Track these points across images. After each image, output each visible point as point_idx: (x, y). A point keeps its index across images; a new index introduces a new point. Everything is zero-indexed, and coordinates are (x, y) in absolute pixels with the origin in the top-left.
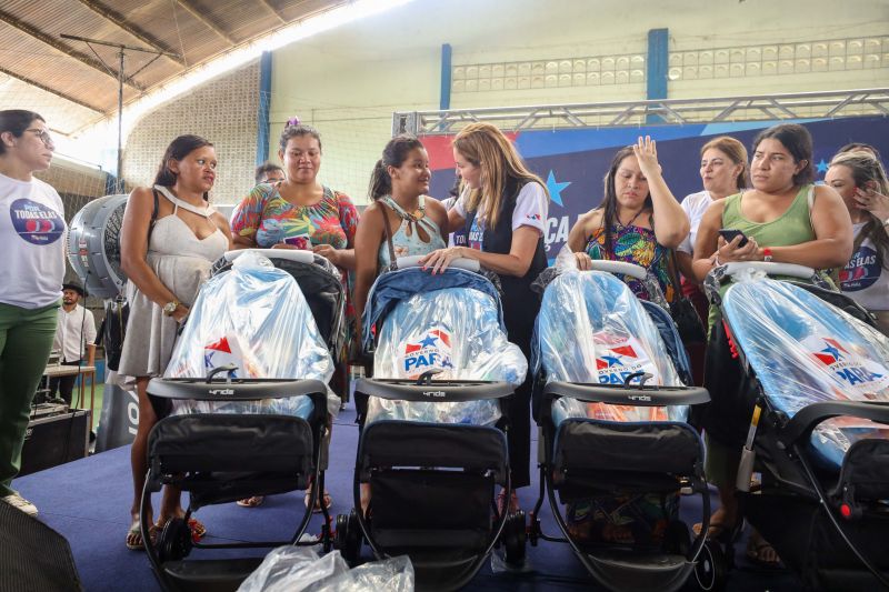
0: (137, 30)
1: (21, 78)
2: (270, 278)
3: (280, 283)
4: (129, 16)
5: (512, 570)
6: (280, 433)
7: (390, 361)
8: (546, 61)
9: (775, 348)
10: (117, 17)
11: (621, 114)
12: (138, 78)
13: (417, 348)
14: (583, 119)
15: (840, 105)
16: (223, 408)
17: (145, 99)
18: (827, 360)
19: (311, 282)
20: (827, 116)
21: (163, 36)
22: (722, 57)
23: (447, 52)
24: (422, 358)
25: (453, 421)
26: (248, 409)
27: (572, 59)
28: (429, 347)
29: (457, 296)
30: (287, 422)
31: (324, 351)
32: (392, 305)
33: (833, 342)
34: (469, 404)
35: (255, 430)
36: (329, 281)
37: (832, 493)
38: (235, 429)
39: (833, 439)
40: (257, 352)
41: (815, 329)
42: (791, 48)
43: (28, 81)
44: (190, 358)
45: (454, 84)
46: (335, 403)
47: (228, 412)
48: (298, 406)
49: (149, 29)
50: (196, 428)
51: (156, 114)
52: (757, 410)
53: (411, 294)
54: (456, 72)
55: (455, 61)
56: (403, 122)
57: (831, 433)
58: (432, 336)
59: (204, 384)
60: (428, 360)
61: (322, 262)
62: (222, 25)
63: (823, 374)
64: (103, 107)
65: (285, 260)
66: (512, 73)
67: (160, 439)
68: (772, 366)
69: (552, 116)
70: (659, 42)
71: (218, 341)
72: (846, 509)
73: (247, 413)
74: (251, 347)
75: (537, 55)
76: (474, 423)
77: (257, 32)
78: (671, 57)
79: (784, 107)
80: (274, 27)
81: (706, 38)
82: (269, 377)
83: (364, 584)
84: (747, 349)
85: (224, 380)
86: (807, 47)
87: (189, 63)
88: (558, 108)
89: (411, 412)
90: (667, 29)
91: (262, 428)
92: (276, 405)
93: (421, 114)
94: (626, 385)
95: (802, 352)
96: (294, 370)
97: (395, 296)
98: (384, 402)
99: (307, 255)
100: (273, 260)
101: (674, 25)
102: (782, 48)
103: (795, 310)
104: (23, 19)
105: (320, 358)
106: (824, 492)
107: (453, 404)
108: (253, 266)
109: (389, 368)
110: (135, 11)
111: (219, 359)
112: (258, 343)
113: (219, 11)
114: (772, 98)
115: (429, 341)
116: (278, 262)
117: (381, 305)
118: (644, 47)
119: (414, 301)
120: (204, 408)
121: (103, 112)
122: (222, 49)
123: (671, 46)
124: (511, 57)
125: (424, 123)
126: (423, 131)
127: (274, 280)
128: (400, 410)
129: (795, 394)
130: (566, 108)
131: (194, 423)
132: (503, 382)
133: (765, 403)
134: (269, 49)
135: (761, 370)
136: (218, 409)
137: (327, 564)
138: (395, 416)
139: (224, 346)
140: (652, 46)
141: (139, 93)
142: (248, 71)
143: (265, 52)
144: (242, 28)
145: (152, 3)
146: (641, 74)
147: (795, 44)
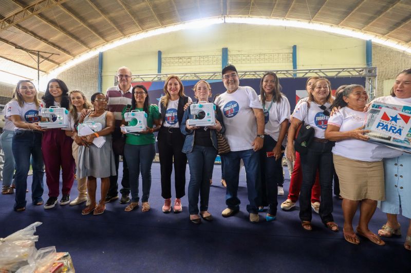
0: (54, 45)
1: (12, 61)
4: (50, 40)
8: (191, 57)
10: (46, 40)
17: (60, 67)
21: (63, 47)
22: (244, 57)
23: (160, 53)
27: (199, 56)
42: (263, 55)
45: (162, 64)
49: (58, 44)
51: (63, 73)
54: (163, 60)
55: (163, 56)
62: (84, 43)
64: (44, 70)
66: (181, 60)
70: (225, 52)
75: (189, 55)
77: (98, 46)
78: (229, 57)
80: (103, 44)
81: (239, 51)
86: (268, 55)
87: (74, 56)
90: (227, 48)
101: (230, 47)
102: (261, 55)
104: (10, 41)
110: (52, 39)
113: (82, 39)
118: (221, 53)
121: (45, 72)
122: (86, 51)
123: (229, 53)
124: (180, 55)
140: (223, 53)
141: (57, 66)
142: (95, 58)
143: (100, 52)
144: (92, 44)
145: (58, 36)
146: (220, 61)
147: (265, 54)
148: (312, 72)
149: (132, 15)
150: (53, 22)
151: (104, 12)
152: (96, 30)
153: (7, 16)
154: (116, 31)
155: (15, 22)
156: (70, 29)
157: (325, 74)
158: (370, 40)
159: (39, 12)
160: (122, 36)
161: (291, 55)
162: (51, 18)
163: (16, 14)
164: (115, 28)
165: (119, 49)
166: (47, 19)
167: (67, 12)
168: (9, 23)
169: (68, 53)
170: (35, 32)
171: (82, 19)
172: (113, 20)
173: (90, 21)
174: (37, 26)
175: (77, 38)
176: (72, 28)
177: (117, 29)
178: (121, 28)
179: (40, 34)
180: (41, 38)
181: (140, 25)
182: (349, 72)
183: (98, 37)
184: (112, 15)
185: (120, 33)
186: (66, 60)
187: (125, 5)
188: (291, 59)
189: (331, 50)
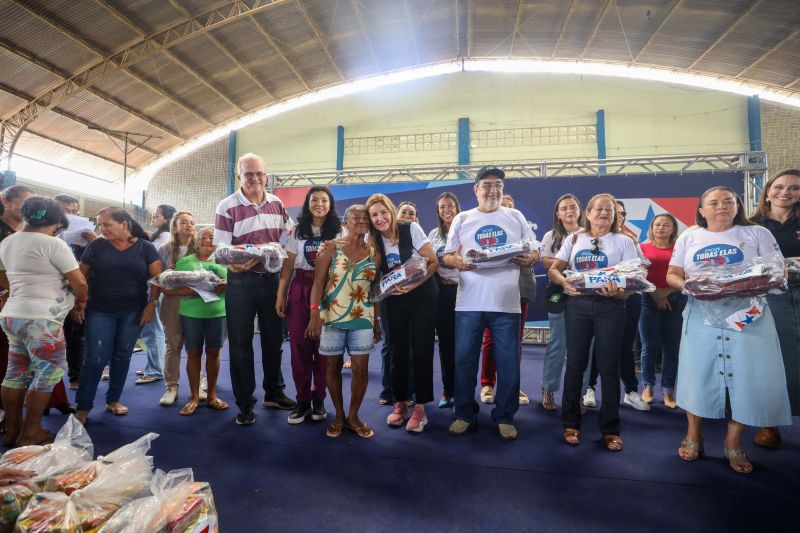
0: (151, 119)
1: (79, 149)
4: (144, 112)
8: (400, 136)
10: (138, 112)
17: (160, 160)
21: (168, 122)
22: (500, 135)
23: (341, 130)
27: (415, 135)
42: (538, 131)
43: (83, 151)
45: (346, 150)
49: (159, 118)
51: (165, 170)
54: (346, 142)
55: (346, 135)
62: (205, 115)
64: (134, 165)
66: (380, 143)
70: (464, 125)
75: (395, 132)
77: (229, 119)
78: (471, 134)
80: (238, 116)
81: (491, 124)
86: (547, 130)
87: (186, 138)
90: (468, 119)
101: (473, 116)
102: (534, 131)
104: (79, 115)
113: (202, 107)
118: (456, 128)
121: (135, 168)
122: (207, 129)
123: (472, 128)
124: (379, 133)
134: (234, 129)
140: (460, 128)
141: (155, 156)
142: (221, 142)
143: (232, 131)
144: (218, 117)
145: (159, 104)
146: (455, 144)
147: (541, 128)
148: (635, 164)
149: (291, 62)
150: (152, 80)
151: (242, 58)
152: (226, 92)
153: (76, 73)
154: (262, 92)
155: (90, 82)
156: (181, 91)
157: (660, 168)
158: (756, 97)
159: (130, 64)
160: (271, 100)
161: (594, 128)
162: (150, 73)
163: (91, 69)
164: (261, 86)
165: (266, 125)
166: (142, 75)
167: (177, 62)
168: (79, 85)
169: (176, 133)
170: (121, 98)
171: (203, 72)
172: (259, 74)
173: (216, 76)
174: (125, 87)
175: (192, 107)
176: (185, 89)
177: (264, 89)
178: (271, 86)
179: (128, 102)
180: (130, 109)
181: (305, 80)
182: (710, 162)
183: (230, 103)
184: (255, 63)
185: (268, 95)
186: (170, 147)
187: (280, 45)
188: (594, 137)
189: (675, 117)
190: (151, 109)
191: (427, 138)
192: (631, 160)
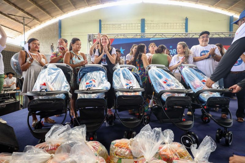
0: (28, 14)
2: (56, 70)
3: (58, 71)
4: (25, 10)
5: (110, 126)
6: (58, 102)
7: (83, 86)
8: (121, 24)
9: (157, 81)
10: (22, 10)
11: (135, 36)
12: (29, 25)
13: (88, 83)
14: (127, 36)
15: (174, 35)
16: (45, 97)
17: (31, 30)
18: (165, 83)
19: (65, 70)
20: (172, 37)
21: (34, 15)
22: (155, 25)
23: (100, 21)
24: (89, 85)
25: (95, 98)
26: (50, 97)
27: (126, 24)
28: (91, 83)
29: (97, 72)
30: (59, 100)
31: (68, 85)
32: (84, 74)
33: (167, 79)
34: (98, 94)
35: (52, 102)
36: (70, 70)
37: (164, 106)
38: (48, 102)
39: (165, 97)
40: (52, 85)
41: (164, 77)
44: (37, 87)
45: (102, 28)
46: (71, 95)
47: (46, 98)
48: (62, 96)
49: (31, 13)
50: (38, 102)
52: (154, 92)
53: (88, 72)
54: (102, 26)
55: (102, 23)
56: (90, 36)
57: (165, 96)
58: (92, 81)
59: (39, 92)
60: (90, 86)
61: (68, 66)
62: (49, 13)
63: (164, 85)
65: (60, 66)
66: (114, 26)
67: (30, 105)
68: (156, 84)
69: (121, 35)
70: (143, 21)
71: (43, 83)
72: (166, 109)
73: (51, 98)
74: (51, 84)
75: (119, 23)
76: (99, 98)
77: (58, 15)
78: (145, 24)
79: (164, 35)
80: (61, 14)
81: (152, 21)
82: (55, 90)
83: (75, 130)
84: (152, 81)
85: (44, 92)
86: (170, 24)
87: (41, 22)
88: (122, 34)
89: (86, 96)
90: (144, 19)
91: (54, 101)
92: (57, 96)
93: (94, 35)
94: (129, 89)
95: (161, 81)
96: (61, 89)
97: (84, 73)
98: (81, 95)
99: (64, 64)
100: (56, 66)
101: (146, 18)
102: (166, 24)
103: (161, 74)
105: (67, 86)
106: (163, 106)
107: (95, 94)
108: (52, 67)
109: (82, 88)
111: (44, 87)
112: (53, 83)
113: (48, 10)
114: (162, 34)
115: (91, 82)
116: (58, 66)
117: (81, 74)
118: (140, 22)
119: (88, 74)
120: (40, 98)
121: (21, 33)
122: (49, 19)
123: (145, 22)
124: (114, 23)
125: (95, 36)
126: (94, 38)
127: (57, 70)
128: (84, 96)
129: (159, 89)
130: (124, 34)
131: (38, 101)
132: (105, 89)
133: (155, 91)
134: (60, 19)
135: (154, 85)
136: (43, 98)
137: (66, 127)
138: (83, 97)
139: (45, 84)
140: (142, 22)
141: (29, 28)
142: (54, 25)
144: (53, 14)
145: (31, 7)
146: (140, 27)
147: (168, 23)
152: (57, 4)
154: (71, 6)
156: (40, 3)
158: (233, 16)
160: (74, 9)
161: (184, 24)
164: (70, 3)
165: (72, 18)
169: (38, 19)
170: (16, 4)
175: (44, 10)
176: (42, 2)
177: (72, 4)
178: (74, 3)
179: (19, 5)
180: (20, 9)
181: (87, 2)
182: (218, 35)
183: (59, 9)
185: (73, 7)
186: (35, 25)
188: (184, 27)
189: (210, 22)
190: (28, 9)
191: (131, 25)
192: (196, 33)
